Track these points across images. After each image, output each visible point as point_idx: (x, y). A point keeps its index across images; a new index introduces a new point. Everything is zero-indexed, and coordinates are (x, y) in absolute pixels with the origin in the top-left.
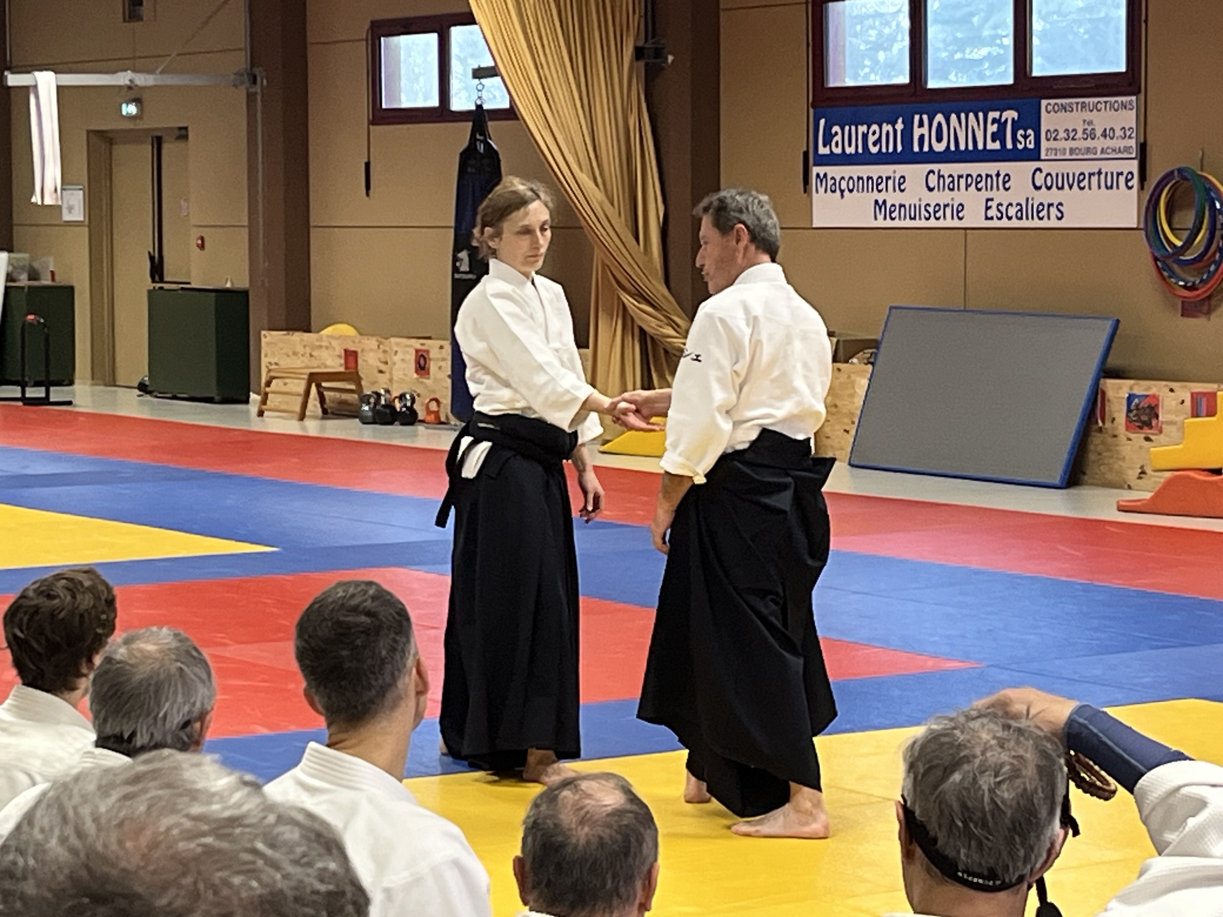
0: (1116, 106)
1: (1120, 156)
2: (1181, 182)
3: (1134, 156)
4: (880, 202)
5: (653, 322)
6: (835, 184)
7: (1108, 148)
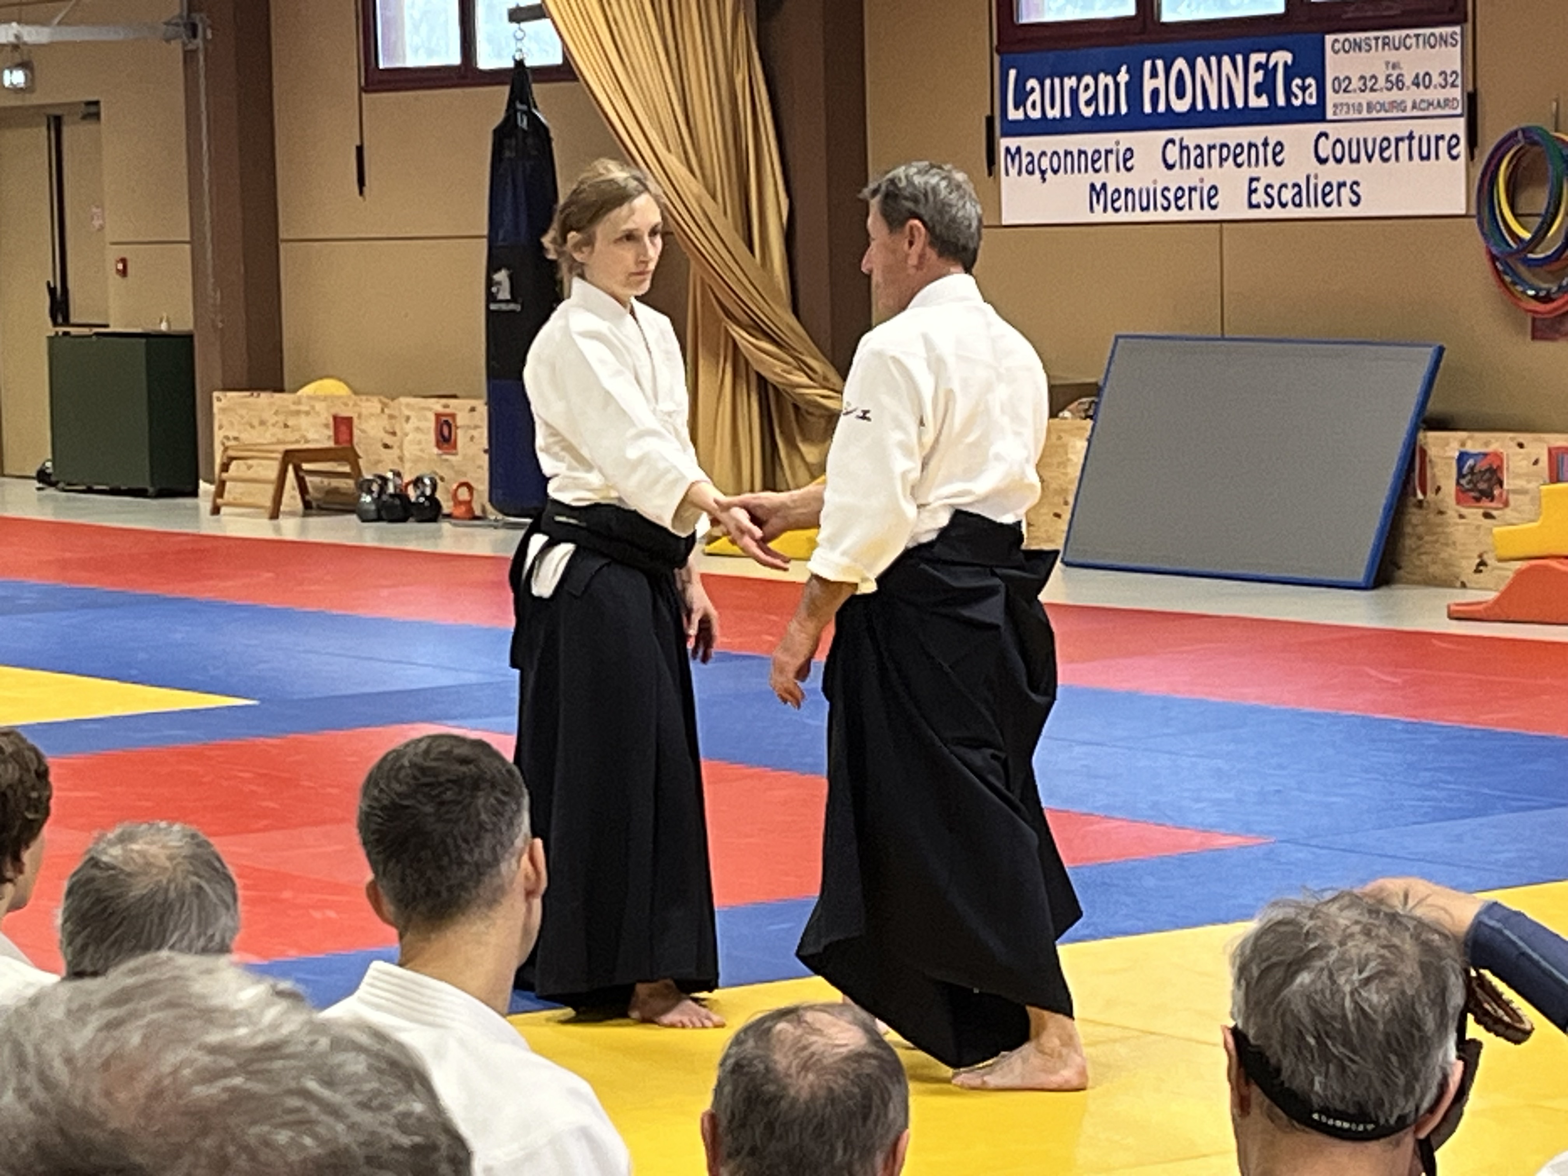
0: (1432, 40)
1: (1439, 112)
2: (1528, 147)
3: (1459, 111)
4: (1098, 187)
5: (779, 367)
6: (1032, 162)
7: (1422, 101)
